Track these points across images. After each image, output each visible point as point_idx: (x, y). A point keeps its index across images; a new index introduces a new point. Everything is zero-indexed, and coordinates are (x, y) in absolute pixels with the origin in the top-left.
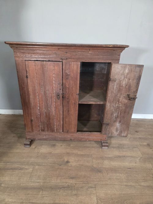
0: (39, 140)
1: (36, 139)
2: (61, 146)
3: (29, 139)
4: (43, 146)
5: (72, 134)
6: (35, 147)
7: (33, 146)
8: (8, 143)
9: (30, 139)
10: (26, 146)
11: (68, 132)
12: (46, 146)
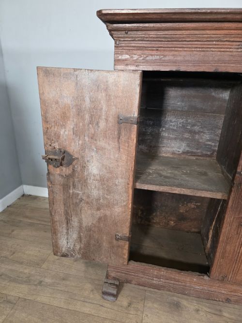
0: (139, 285)
1: (133, 282)
2: (197, 311)
3: (115, 278)
4: (150, 304)
5: (234, 287)
6: (130, 305)
7: (123, 300)
8: (64, 279)
9: (118, 280)
10: (105, 297)
11: (223, 280)
12: (155, 306)
